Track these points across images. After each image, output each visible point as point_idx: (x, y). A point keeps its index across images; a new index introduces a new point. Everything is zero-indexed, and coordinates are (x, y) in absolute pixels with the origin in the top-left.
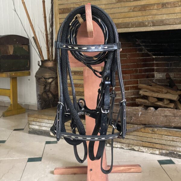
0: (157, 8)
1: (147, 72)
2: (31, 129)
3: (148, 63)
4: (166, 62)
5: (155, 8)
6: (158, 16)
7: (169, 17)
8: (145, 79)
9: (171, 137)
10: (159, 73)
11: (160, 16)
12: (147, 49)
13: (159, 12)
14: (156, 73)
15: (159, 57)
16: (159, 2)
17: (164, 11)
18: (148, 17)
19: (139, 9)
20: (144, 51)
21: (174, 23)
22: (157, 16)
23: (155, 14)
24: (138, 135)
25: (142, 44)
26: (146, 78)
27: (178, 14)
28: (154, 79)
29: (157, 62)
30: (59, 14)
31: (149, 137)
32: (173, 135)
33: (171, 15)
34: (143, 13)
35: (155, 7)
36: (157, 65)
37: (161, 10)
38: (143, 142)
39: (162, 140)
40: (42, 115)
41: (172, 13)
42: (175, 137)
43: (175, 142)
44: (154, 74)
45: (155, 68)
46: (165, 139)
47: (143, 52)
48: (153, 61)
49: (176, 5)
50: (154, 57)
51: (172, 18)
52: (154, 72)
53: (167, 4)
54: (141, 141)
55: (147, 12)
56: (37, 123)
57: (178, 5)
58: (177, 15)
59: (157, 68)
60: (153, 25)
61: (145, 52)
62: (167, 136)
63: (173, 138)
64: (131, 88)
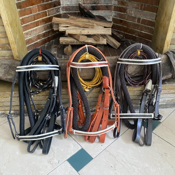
8: (53, 8)
64: (41, 23)
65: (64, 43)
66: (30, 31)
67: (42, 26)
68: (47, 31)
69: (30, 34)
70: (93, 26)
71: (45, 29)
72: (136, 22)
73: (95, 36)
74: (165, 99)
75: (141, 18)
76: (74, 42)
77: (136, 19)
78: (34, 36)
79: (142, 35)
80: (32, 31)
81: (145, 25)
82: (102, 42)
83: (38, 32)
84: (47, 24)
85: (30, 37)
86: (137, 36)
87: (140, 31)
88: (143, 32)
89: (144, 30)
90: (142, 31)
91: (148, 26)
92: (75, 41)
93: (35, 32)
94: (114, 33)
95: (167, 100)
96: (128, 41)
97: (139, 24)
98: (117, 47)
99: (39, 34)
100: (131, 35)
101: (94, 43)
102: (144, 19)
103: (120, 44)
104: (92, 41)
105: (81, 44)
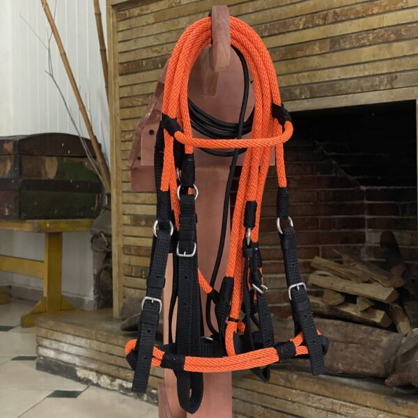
0: (320, 53)
1: (344, 227)
2: (42, 358)
3: (348, 203)
4: (393, 202)
5: (315, 53)
6: (322, 71)
7: (346, 74)
8: (339, 245)
9: (328, 399)
10: (376, 232)
11: (327, 70)
12: (343, 165)
13: (325, 62)
14: (370, 230)
15: (375, 187)
16: (325, 37)
17: (336, 58)
18: (300, 74)
19: (281, 55)
20: (336, 172)
21: (357, 89)
22: (319, 72)
23: (316, 66)
24: (254, 387)
25: (329, 154)
26: (342, 243)
27: (366, 65)
28: (363, 247)
29: (371, 202)
30: (121, 75)
31: (279, 396)
32: (333, 393)
33: (351, 67)
34: (289, 66)
35: (317, 49)
36: (372, 209)
37: (328, 55)
38: (266, 410)
39: (309, 406)
40: (64, 325)
41: (353, 62)
42: (337, 401)
43: (338, 415)
44: (364, 233)
45: (367, 217)
46: (314, 405)
47: (334, 175)
48: (363, 200)
49: (363, 41)
50: (363, 188)
51: (354, 76)
52: (363, 227)
53: (341, 41)
54: (262, 406)
55: (299, 64)
56: (54, 342)
57: (368, 40)
58: (364, 66)
59: (371, 217)
60: (311, 95)
61: (338, 175)
62: (320, 397)
63: (333, 403)
76: (319, 307)
92: (321, 304)
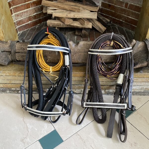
64: (31, 5)
65: (51, 26)
66: (20, 13)
67: (33, 8)
68: (38, 13)
69: (21, 16)
70: (79, 10)
71: (35, 11)
72: (123, 7)
73: (81, 20)
74: (143, 87)
75: (128, 3)
76: (60, 25)
77: (124, 4)
78: (25, 17)
79: (129, 20)
80: (22, 13)
81: (132, 11)
82: (88, 26)
83: (28, 14)
84: (38, 6)
85: (21, 19)
86: (124, 21)
87: (127, 16)
88: (130, 17)
89: (131, 16)
90: (128, 17)
91: (135, 12)
92: (62, 24)
93: (26, 14)
94: (100, 18)
95: (145, 88)
96: (115, 26)
97: (126, 9)
98: (102, 31)
99: (30, 16)
100: (119, 20)
101: (80, 27)
102: (132, 5)
103: (105, 28)
104: (77, 24)
105: (67, 27)
